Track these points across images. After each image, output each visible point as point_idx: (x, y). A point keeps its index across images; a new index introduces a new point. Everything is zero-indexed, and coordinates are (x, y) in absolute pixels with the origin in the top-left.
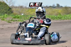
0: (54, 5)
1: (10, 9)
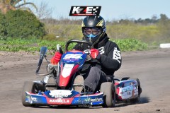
0: (155, 17)
1: (41, 25)
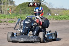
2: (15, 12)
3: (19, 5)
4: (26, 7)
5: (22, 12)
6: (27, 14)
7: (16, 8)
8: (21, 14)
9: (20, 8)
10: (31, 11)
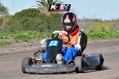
2: (9, 27)
3: (16, 14)
4: (29, 17)
5: (21, 27)
6: (31, 30)
7: (11, 19)
8: (20, 30)
9: (18, 19)
10: (38, 24)
